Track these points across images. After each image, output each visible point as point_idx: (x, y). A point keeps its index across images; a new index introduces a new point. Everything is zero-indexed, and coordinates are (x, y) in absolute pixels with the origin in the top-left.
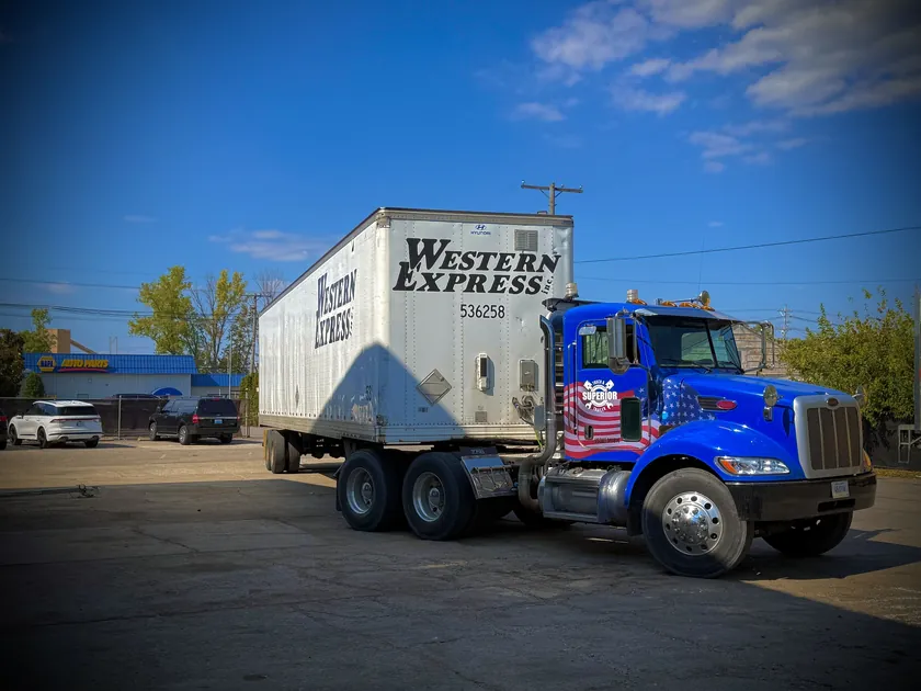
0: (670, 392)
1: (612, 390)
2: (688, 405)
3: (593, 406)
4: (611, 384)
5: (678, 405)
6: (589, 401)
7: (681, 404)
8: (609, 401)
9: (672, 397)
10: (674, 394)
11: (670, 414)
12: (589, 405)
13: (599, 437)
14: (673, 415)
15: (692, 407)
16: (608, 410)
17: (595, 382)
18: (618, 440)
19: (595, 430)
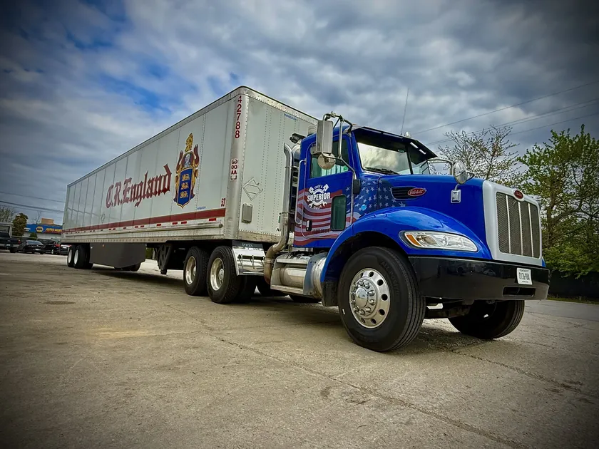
0: (369, 187)
1: (327, 192)
2: (383, 197)
3: (313, 205)
4: (326, 187)
5: (375, 198)
6: (311, 202)
7: (377, 197)
8: (324, 201)
9: (371, 191)
10: (372, 189)
11: (368, 206)
12: (311, 205)
13: (316, 229)
14: (370, 206)
15: (386, 198)
16: (323, 207)
17: (316, 187)
18: (328, 230)
19: (314, 224)
